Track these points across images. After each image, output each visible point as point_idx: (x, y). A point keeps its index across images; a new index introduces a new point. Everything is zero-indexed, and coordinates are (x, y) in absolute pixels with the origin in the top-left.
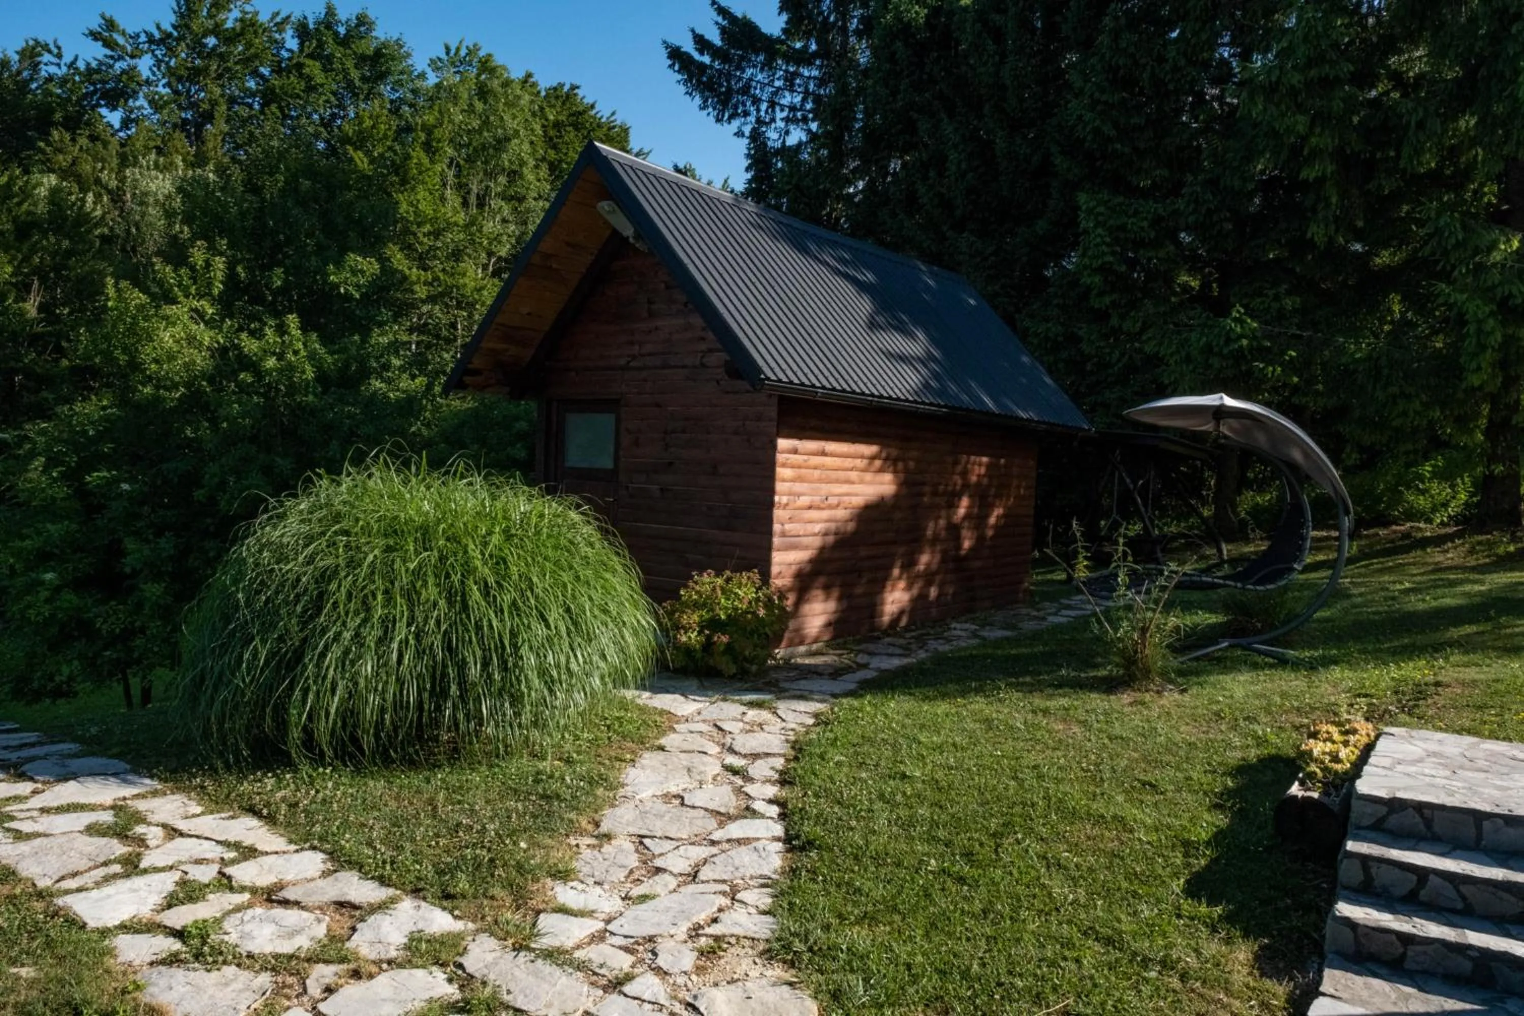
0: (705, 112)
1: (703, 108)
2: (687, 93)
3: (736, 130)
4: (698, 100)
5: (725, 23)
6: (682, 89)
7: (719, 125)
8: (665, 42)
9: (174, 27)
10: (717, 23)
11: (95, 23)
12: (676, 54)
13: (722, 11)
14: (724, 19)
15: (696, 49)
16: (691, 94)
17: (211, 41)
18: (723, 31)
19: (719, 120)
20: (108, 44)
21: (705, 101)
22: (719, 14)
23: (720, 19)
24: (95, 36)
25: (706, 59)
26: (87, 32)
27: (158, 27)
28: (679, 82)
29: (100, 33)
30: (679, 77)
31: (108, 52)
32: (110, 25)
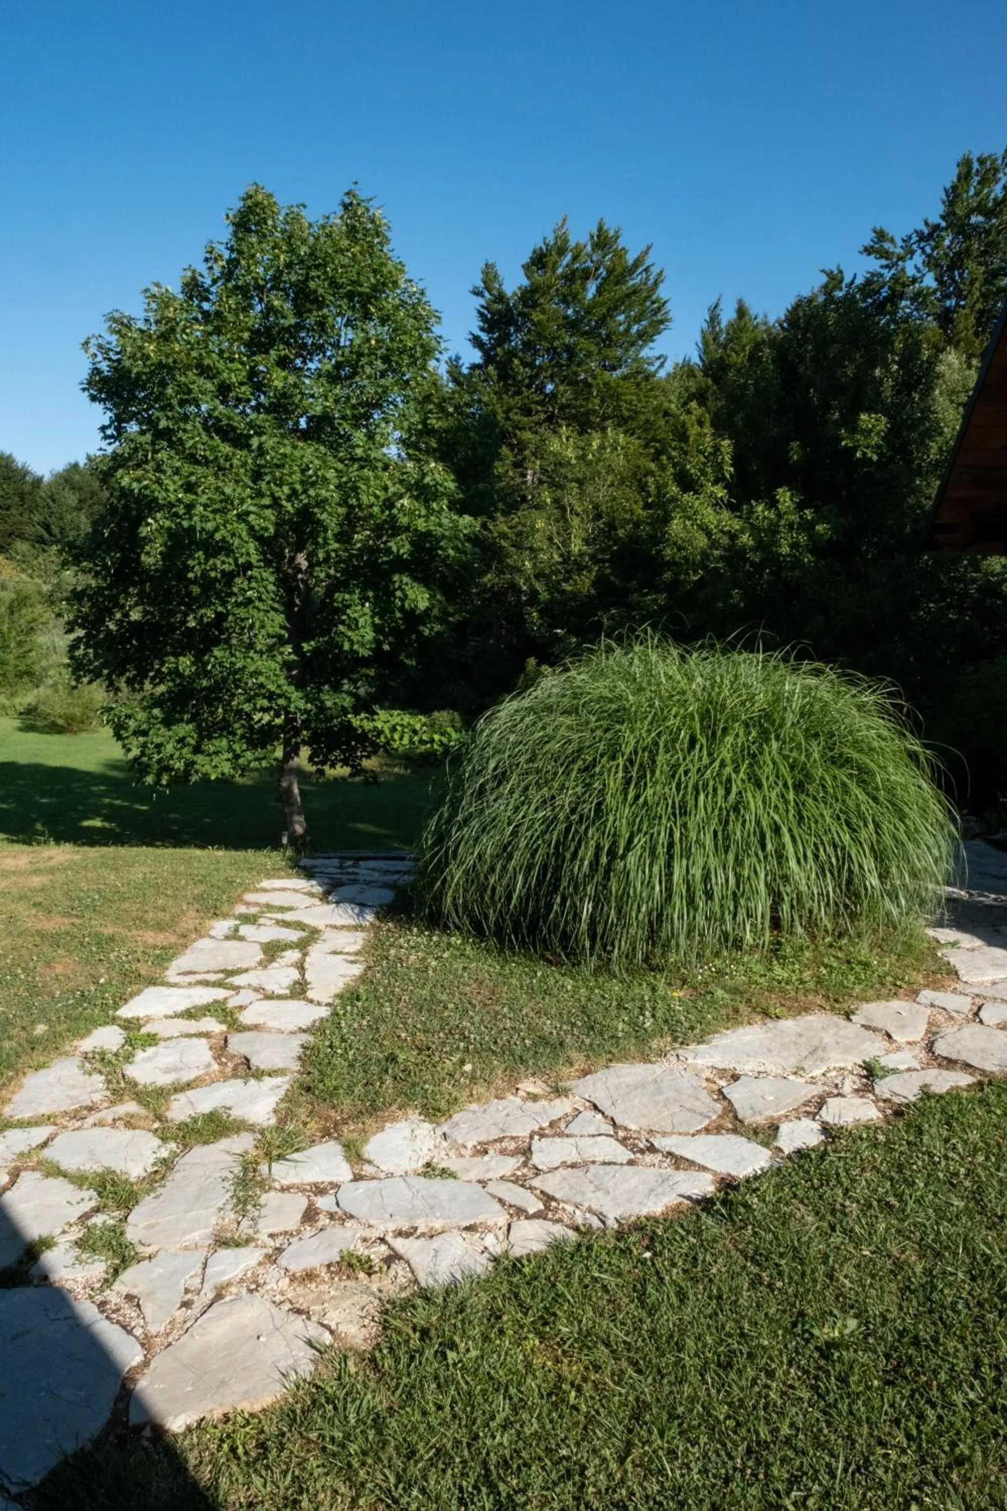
9: (943, 217)
11: (867, 238)
17: (975, 219)
20: (884, 254)
24: (868, 251)
26: (862, 249)
27: (926, 223)
29: (872, 247)
31: (884, 262)
32: (881, 235)
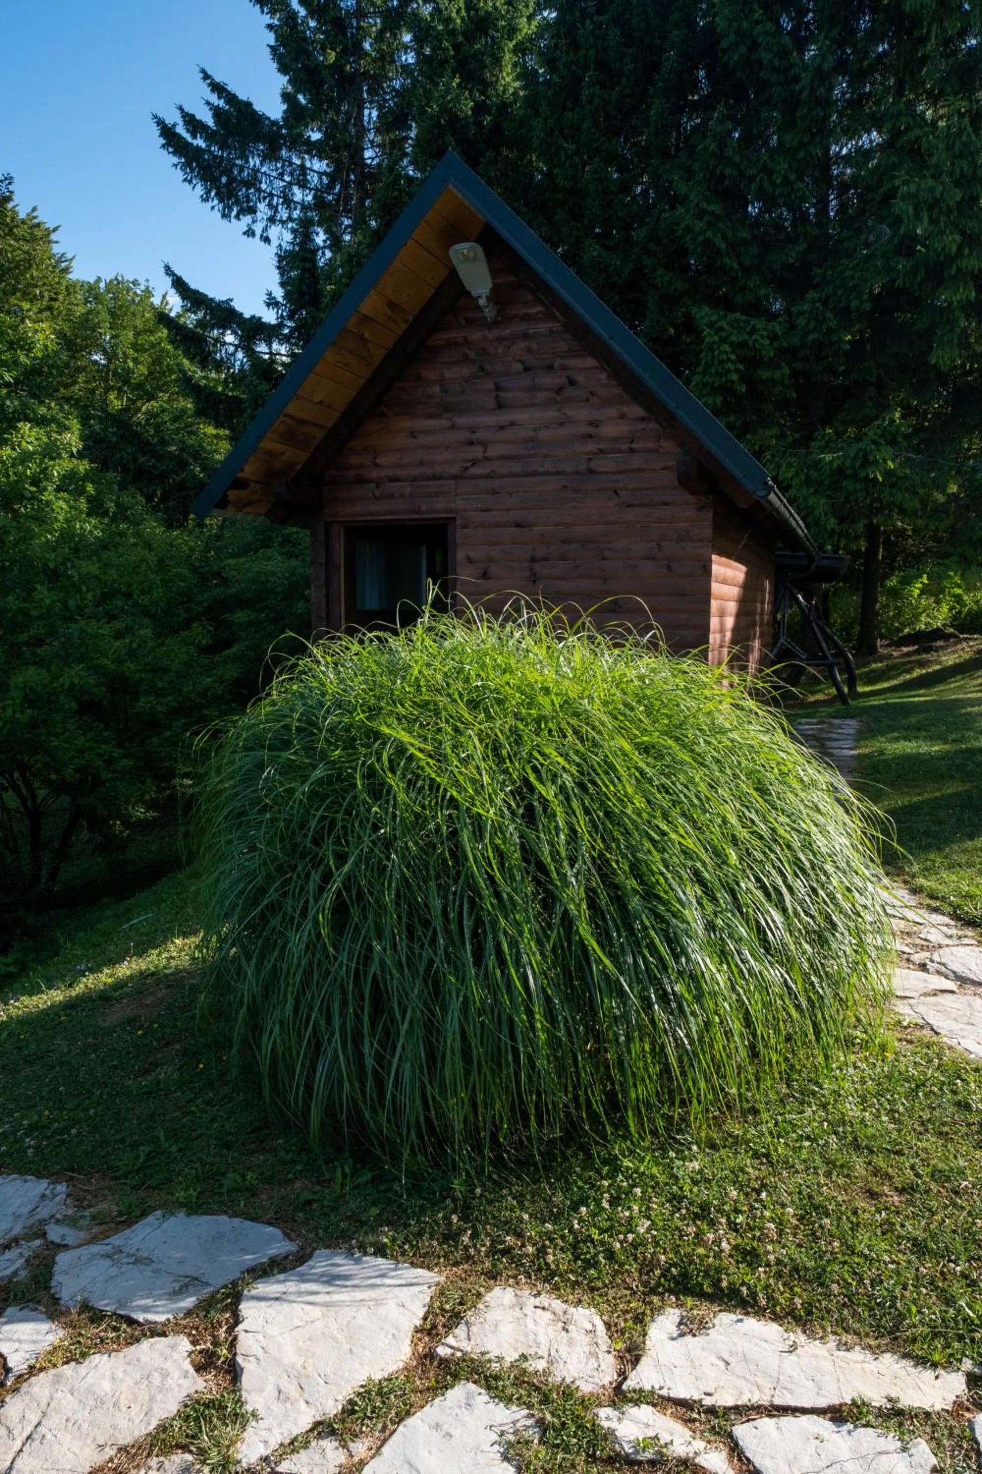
0: (210, 204)
1: (205, 199)
2: (185, 180)
3: (246, 229)
4: (199, 190)
5: (221, 103)
6: (179, 174)
7: (225, 221)
8: (155, 117)
10: (208, 103)
12: (168, 133)
13: (218, 88)
14: (219, 98)
15: (188, 131)
16: (190, 182)
18: (217, 113)
19: (224, 216)
21: (208, 192)
22: (213, 91)
23: (214, 99)
25: (200, 142)
28: (175, 165)
30: (175, 160)
